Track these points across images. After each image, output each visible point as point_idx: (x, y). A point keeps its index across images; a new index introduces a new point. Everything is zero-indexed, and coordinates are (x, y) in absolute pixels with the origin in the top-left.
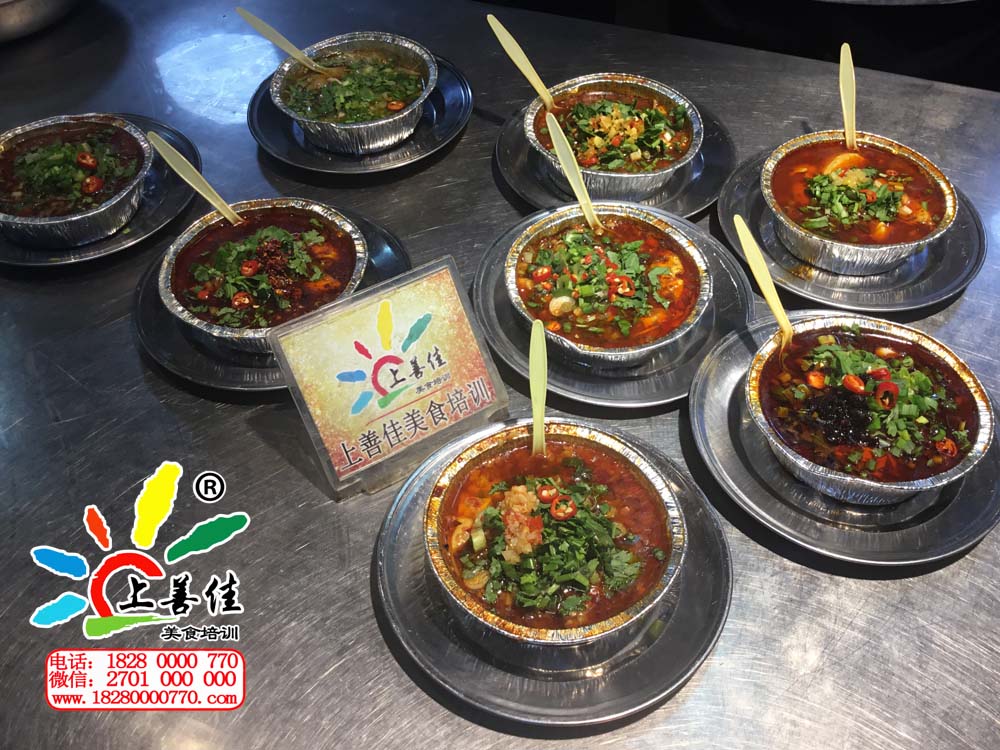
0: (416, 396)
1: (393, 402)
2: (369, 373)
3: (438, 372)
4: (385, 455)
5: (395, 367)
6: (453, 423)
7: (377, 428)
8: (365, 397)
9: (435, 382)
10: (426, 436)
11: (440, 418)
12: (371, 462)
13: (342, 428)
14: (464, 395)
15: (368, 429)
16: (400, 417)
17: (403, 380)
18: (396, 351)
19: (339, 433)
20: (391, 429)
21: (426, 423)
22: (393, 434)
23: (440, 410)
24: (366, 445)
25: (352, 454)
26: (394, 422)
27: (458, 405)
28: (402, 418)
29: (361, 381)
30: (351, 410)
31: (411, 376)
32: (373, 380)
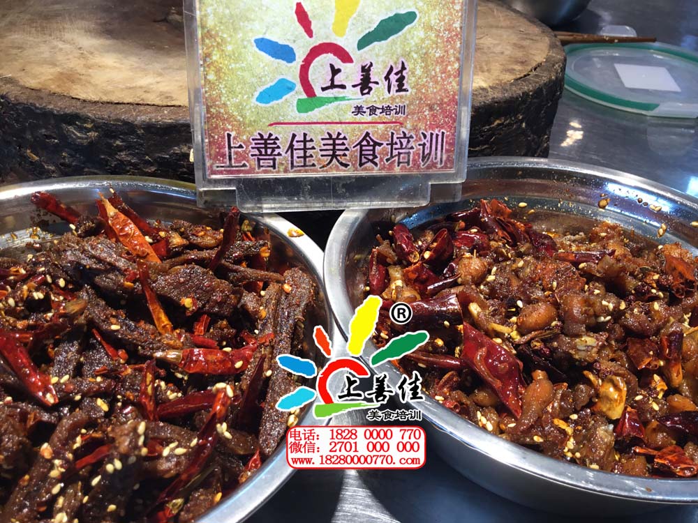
2: (301, 56)
3: (393, 99)
4: (278, 172)
5: (338, 64)
6: (384, 173)
7: (283, 135)
8: (284, 87)
9: (383, 108)
10: (342, 174)
11: (369, 160)
12: (258, 173)
13: (235, 113)
14: (412, 144)
15: (272, 130)
17: (343, 87)
18: (349, 44)
19: (229, 119)
20: (301, 145)
21: (348, 158)
22: (301, 153)
23: (374, 150)
24: (258, 148)
25: (236, 153)
26: (308, 138)
27: (399, 154)
28: (320, 137)
29: (285, 62)
30: (257, 94)
31: (354, 86)
32: (302, 66)
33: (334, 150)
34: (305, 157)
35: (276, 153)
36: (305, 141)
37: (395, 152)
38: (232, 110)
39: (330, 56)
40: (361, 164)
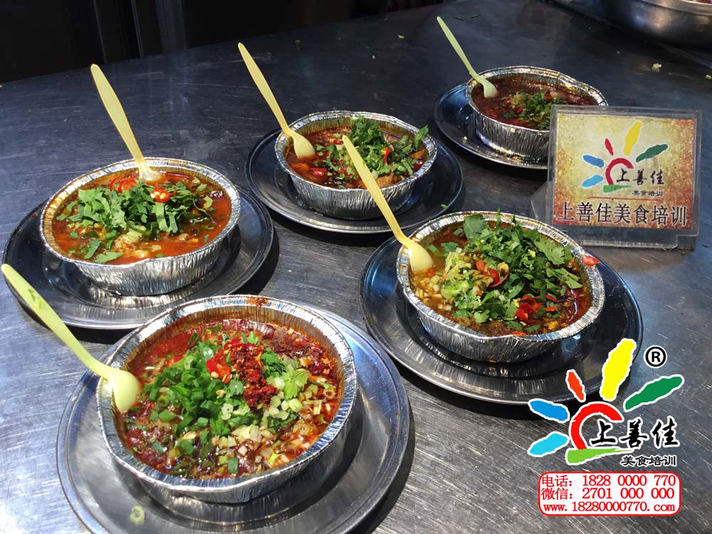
6: (650, 227)
8: (597, 179)
10: (626, 226)
12: (580, 223)
17: (628, 180)
19: (567, 195)
20: (604, 210)
21: (630, 218)
22: (604, 214)
23: (644, 214)
24: (581, 210)
25: (569, 212)
26: (608, 206)
27: (659, 218)
28: (614, 206)
29: (598, 167)
30: (582, 182)
31: (635, 180)
32: (607, 170)
33: (622, 213)
34: (606, 216)
35: (591, 212)
36: (606, 208)
37: (657, 217)
38: (568, 189)
39: (622, 164)
40: (637, 222)
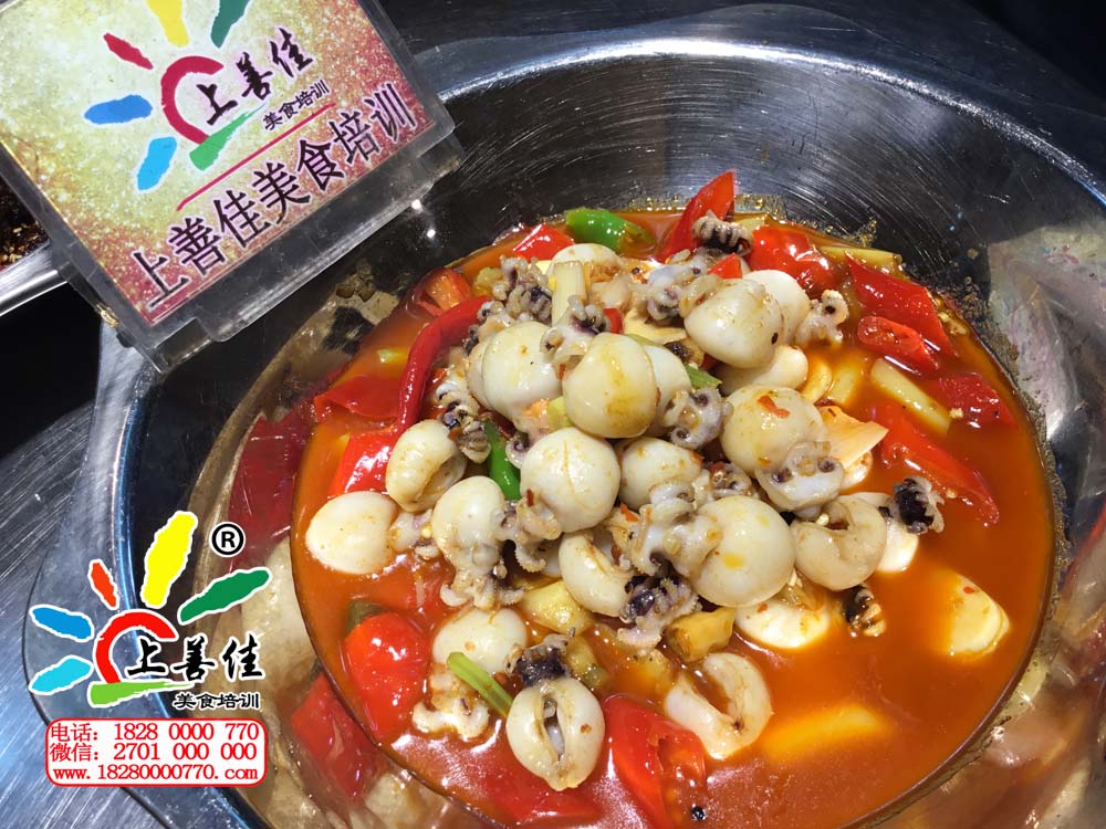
0: (267, 136)
1: (220, 153)
3: (301, 81)
4: (231, 261)
5: (206, 79)
7: (203, 210)
9: (298, 100)
11: (328, 175)
13: (125, 223)
14: (363, 122)
15: (184, 215)
16: (243, 182)
18: (201, 47)
